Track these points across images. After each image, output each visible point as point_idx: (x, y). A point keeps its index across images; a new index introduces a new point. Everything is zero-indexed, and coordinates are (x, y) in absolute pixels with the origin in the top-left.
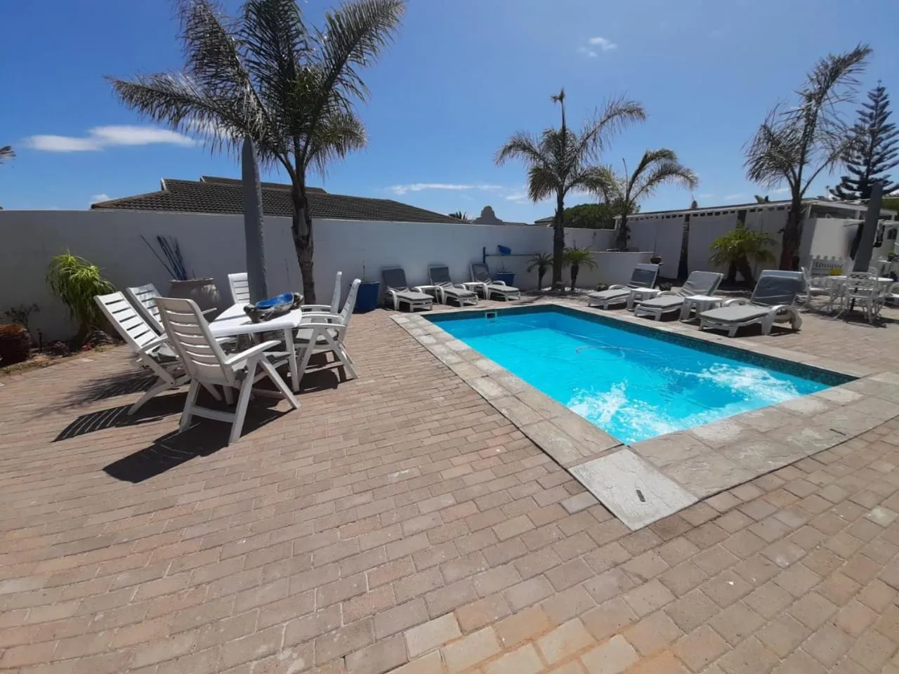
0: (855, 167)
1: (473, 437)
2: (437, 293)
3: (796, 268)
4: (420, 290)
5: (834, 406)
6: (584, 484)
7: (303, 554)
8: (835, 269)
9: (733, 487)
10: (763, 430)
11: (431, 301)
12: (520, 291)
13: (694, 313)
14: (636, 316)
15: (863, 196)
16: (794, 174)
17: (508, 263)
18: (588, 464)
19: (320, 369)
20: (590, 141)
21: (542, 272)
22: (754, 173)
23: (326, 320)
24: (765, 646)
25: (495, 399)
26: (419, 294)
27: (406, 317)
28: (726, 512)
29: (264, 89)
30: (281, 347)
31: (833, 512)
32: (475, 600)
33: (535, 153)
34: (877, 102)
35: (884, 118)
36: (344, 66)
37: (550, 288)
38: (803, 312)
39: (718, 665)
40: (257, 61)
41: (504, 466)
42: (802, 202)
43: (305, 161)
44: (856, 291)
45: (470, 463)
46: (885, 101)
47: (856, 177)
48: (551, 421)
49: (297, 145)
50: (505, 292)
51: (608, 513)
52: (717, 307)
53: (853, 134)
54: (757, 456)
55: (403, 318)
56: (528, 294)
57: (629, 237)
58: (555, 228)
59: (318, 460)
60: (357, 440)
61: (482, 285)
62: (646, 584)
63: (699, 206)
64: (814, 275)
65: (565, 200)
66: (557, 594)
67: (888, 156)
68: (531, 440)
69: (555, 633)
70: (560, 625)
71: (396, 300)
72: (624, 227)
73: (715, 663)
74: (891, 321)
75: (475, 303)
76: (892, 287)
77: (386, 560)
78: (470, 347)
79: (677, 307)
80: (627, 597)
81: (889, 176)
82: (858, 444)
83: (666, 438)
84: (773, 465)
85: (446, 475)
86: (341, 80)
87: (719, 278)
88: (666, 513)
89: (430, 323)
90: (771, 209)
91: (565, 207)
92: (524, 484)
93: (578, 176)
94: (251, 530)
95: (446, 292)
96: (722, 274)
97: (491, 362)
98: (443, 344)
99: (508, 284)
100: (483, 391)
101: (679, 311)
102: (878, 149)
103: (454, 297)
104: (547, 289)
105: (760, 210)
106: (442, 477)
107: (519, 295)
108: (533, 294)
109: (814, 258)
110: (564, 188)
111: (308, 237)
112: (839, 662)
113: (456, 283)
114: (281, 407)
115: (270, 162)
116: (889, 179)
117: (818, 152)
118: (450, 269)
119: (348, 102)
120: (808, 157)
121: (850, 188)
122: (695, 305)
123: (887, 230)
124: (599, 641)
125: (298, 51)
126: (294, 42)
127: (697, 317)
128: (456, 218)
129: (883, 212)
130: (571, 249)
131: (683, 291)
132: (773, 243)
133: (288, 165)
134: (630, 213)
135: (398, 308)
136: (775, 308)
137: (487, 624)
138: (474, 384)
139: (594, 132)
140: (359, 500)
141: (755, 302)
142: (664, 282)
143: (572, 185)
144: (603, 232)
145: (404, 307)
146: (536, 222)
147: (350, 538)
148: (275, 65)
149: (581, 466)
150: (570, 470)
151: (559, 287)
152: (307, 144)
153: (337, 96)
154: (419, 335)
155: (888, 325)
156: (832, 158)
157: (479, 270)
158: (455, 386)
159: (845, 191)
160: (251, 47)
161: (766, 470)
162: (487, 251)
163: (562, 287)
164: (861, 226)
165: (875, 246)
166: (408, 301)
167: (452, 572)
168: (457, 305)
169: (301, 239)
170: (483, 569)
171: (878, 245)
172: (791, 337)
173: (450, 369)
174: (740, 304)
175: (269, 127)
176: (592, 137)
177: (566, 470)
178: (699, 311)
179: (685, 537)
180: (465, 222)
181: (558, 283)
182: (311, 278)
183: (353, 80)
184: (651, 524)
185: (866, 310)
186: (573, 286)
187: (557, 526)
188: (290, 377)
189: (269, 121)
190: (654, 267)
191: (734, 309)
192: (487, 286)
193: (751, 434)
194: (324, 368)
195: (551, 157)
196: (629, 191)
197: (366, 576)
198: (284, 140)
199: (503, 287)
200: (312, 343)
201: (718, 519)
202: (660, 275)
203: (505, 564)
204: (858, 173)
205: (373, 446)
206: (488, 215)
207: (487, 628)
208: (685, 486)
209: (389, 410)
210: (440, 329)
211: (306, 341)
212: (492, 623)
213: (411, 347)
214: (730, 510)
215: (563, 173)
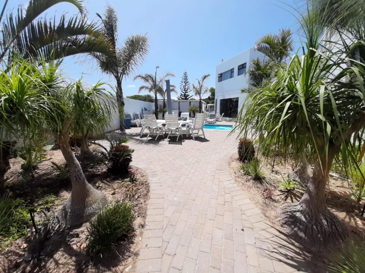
35: (187, 80)
46: (187, 75)
53: (181, 83)
67: (189, 89)
72: (165, 104)
81: (189, 94)
102: (187, 87)
121: (183, 96)
162: (143, 109)
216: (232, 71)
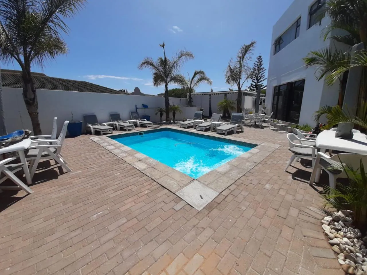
0: (254, 80)
1: (134, 188)
2: (114, 125)
3: (241, 112)
4: (106, 124)
5: (253, 154)
6: (181, 198)
7: (42, 270)
8: (251, 112)
9: (229, 187)
10: (236, 165)
11: (112, 129)
12: (153, 123)
13: (215, 128)
14: (197, 130)
15: (256, 90)
16: (238, 82)
17: (147, 112)
18: (182, 190)
19: (46, 169)
20: (175, 64)
21: (161, 115)
22: (227, 81)
23: (48, 143)
24: (242, 239)
25: (144, 170)
26: (106, 126)
27: (99, 138)
28: (228, 196)
29: (7, 23)
30: (18, 161)
31: (256, 188)
32: (138, 262)
33: (155, 67)
34: (259, 60)
35: (261, 66)
36: (54, 15)
37: (165, 121)
38: (244, 126)
39: (229, 252)
40: (5, 10)
41: (149, 198)
42: (241, 91)
43: (30, 59)
44: (256, 118)
45: (134, 201)
46: (261, 60)
47: (254, 84)
48: (168, 175)
49: (25, 50)
50: (146, 124)
51: (191, 207)
52: (221, 126)
53: (252, 70)
54: (235, 174)
55: (97, 139)
56: (156, 124)
57: (192, 101)
58: (165, 97)
59: (46, 219)
60: (72, 203)
61: (136, 121)
62: (205, 230)
63: (213, 91)
64: (246, 114)
65: (168, 86)
66: (173, 246)
67: (262, 77)
68: (160, 185)
69: (173, 262)
70: (175, 258)
71: (92, 130)
72: (190, 98)
73: (228, 251)
74: (265, 127)
75: (134, 129)
76: (264, 117)
77: (91, 260)
78: (132, 149)
79: (210, 126)
80: (199, 238)
81: (263, 83)
82: (260, 165)
83: (209, 174)
84: (239, 176)
85: (122, 209)
86: (52, 21)
87: (221, 116)
88: (209, 201)
89: (112, 140)
90: (233, 93)
91: (169, 89)
92: (158, 204)
93: (172, 78)
94: (11, 263)
95: (119, 125)
96: (221, 114)
97: (142, 154)
98: (119, 148)
99: (147, 121)
100: (138, 167)
101: (210, 127)
102: (259, 75)
103: (123, 127)
104: (164, 122)
105: (230, 93)
106: (120, 211)
107: (153, 125)
108: (159, 124)
109: (245, 108)
110: (167, 82)
111: (34, 99)
112: (264, 239)
113: (124, 121)
114: (19, 195)
115: (8, 59)
116: (263, 84)
117: (244, 76)
118: (120, 115)
119: (57, 32)
120: (241, 77)
121: (253, 87)
122: (215, 125)
123: (263, 100)
124: (189, 259)
125: (28, 6)
126: (26, 2)
127: (215, 129)
128: (123, 92)
129: (261, 94)
130: (172, 106)
131: (211, 120)
132: (235, 104)
133: (19, 61)
134: (192, 92)
135: (94, 133)
136: (237, 125)
137: (144, 271)
138: (134, 165)
139: (176, 61)
140: (73, 234)
141: (232, 123)
142: (205, 117)
143: (171, 81)
144: (183, 99)
145: (98, 133)
146: (158, 95)
147: (69, 255)
148: (15, 12)
149: (180, 191)
150: (176, 194)
151: (169, 120)
152: (32, 50)
153: (50, 28)
154: (107, 146)
155: (265, 128)
156: (248, 77)
157: (134, 114)
158: (125, 167)
159: (252, 88)
160: (2, 4)
161: (237, 179)
162: (137, 107)
163: (170, 121)
164: (256, 98)
165: (260, 105)
166: (99, 130)
167: (126, 254)
168: (125, 130)
169: (29, 100)
170: (141, 247)
171: (261, 104)
172: (241, 134)
173: (122, 159)
174: (227, 124)
175: (9, 41)
176: (176, 63)
177: (175, 194)
178: (216, 127)
179: (216, 208)
180: (127, 93)
181: (168, 119)
182: (38, 121)
183: (59, 22)
184: (205, 207)
185: (259, 124)
186: (174, 120)
187: (172, 218)
188: (25, 177)
189: (9, 38)
190: (201, 112)
191: (226, 126)
192: (138, 122)
193: (233, 167)
194: (48, 169)
195: (161, 69)
196: (191, 84)
197: (81, 272)
198: (17, 48)
199: (146, 122)
200: (39, 157)
201: (226, 199)
202: (203, 115)
203: (151, 241)
204: (255, 82)
205: (81, 204)
206: (137, 91)
207: (144, 273)
208: (215, 190)
209: (90, 184)
210: (117, 142)
211: (35, 156)
212: (146, 270)
213: (102, 152)
214: (229, 195)
215: (167, 76)
216: (297, 24)
